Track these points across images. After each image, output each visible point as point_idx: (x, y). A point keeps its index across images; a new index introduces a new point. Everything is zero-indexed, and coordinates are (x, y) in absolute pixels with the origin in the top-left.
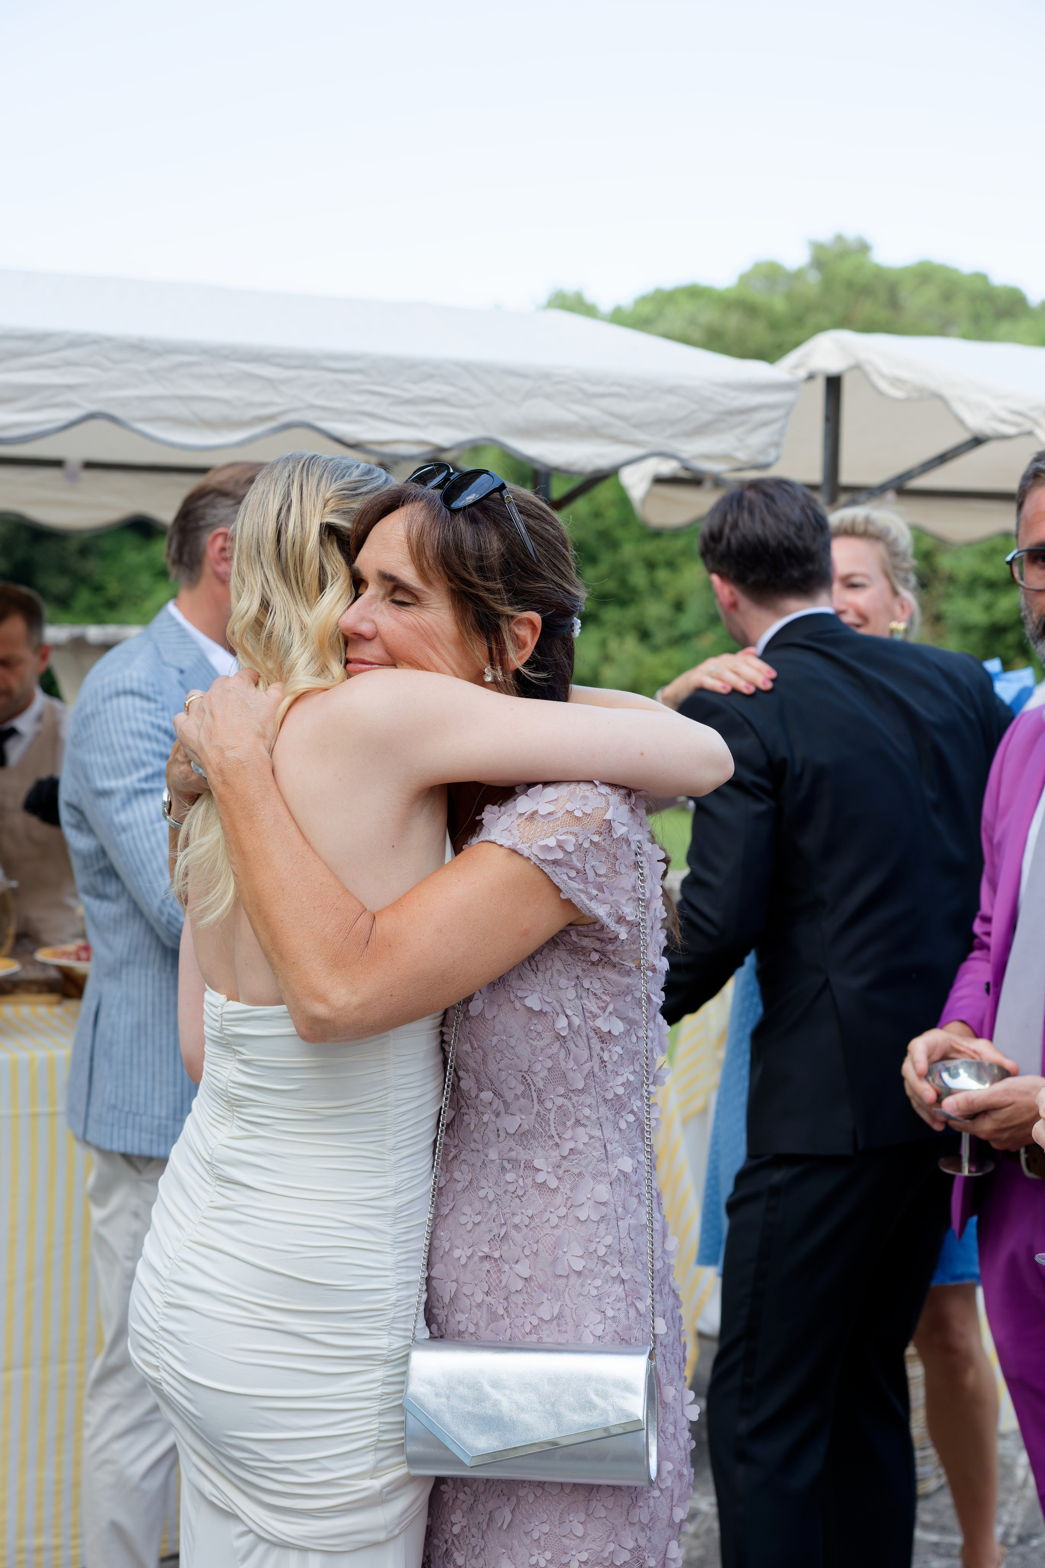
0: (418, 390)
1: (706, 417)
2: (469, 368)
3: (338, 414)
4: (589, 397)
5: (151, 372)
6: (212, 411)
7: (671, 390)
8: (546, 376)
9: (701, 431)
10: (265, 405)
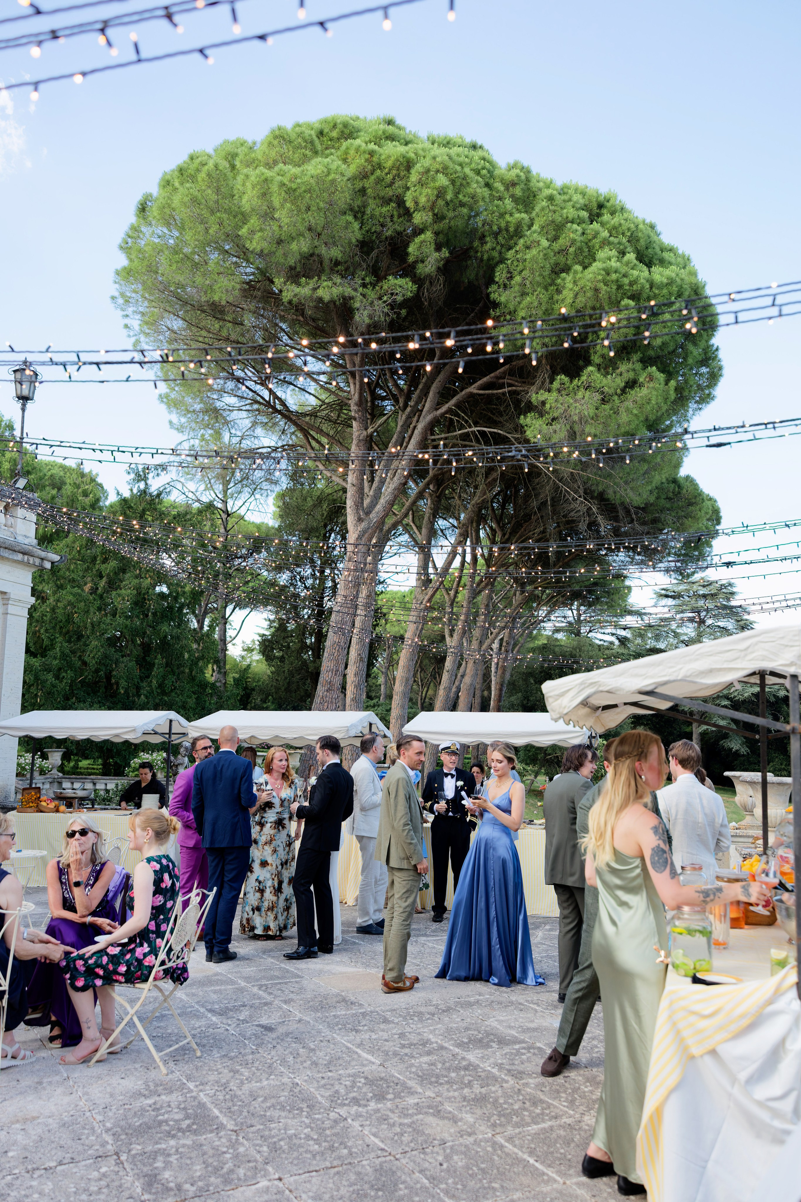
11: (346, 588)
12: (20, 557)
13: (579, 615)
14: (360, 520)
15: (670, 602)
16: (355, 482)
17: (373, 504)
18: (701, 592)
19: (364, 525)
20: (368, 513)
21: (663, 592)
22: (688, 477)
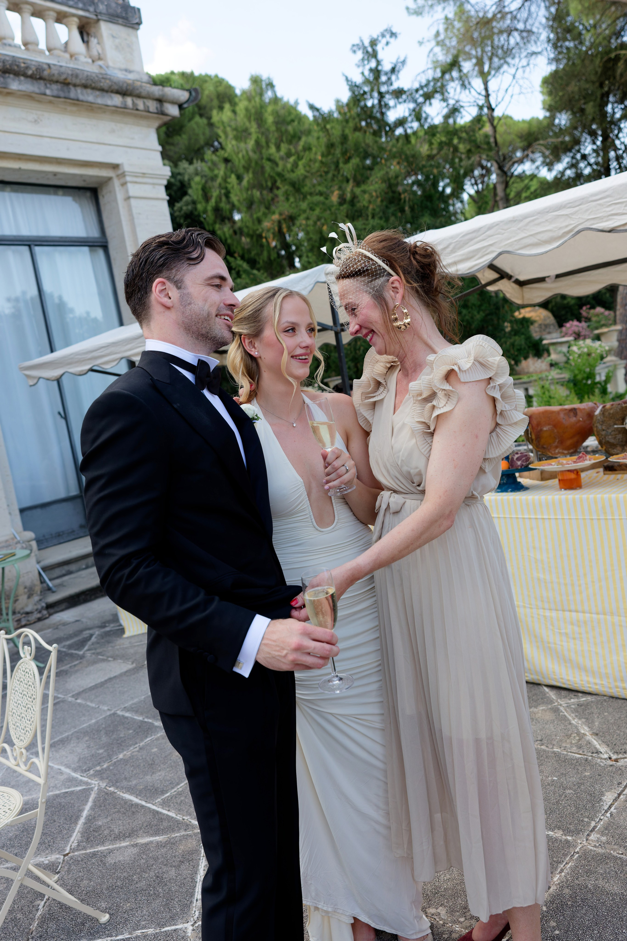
5: (519, 229)
6: (545, 237)
10: (567, 226)
12: (117, 100)
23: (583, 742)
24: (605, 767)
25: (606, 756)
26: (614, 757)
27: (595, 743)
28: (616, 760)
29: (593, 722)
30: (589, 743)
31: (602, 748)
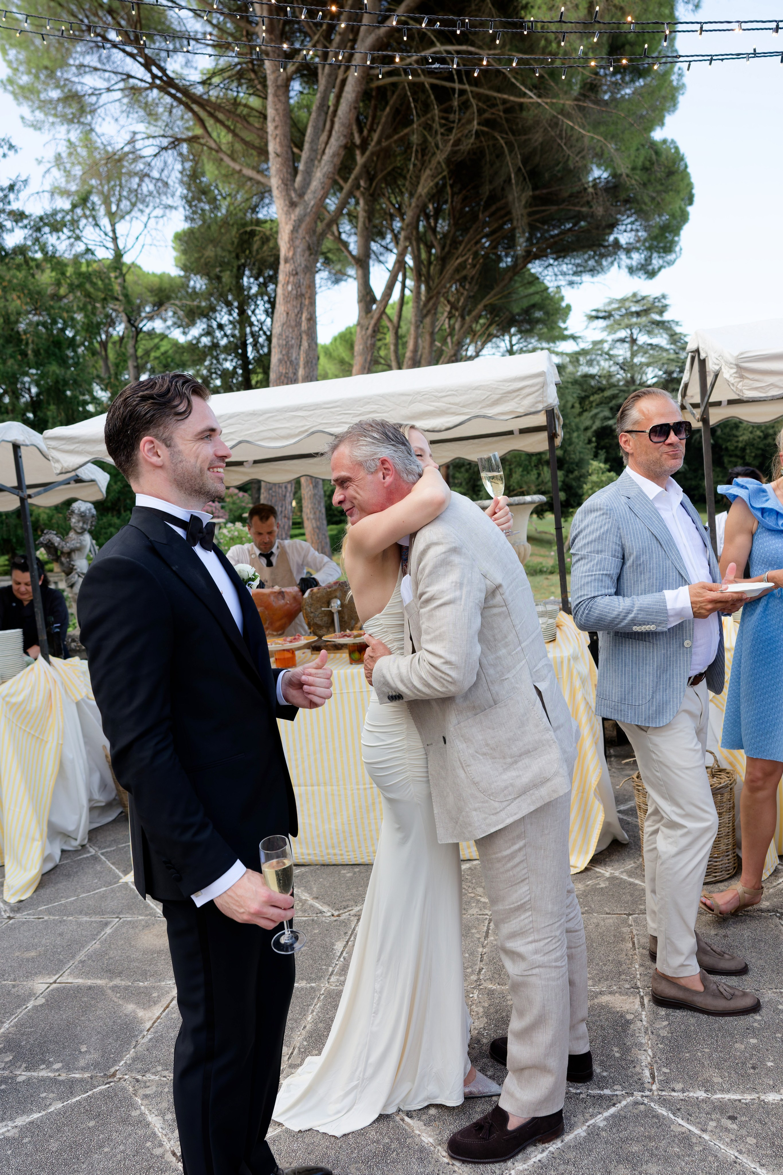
0: (363, 410)
1: (497, 397)
2: (383, 396)
3: (332, 425)
4: (439, 398)
5: (259, 422)
7: (477, 388)
8: (418, 393)
9: (496, 403)
10: (303, 426)
11: (287, 301)
13: (512, 346)
14: (293, 205)
15: (601, 323)
16: (279, 150)
17: (306, 184)
18: (633, 309)
19: (298, 211)
20: (301, 195)
21: (594, 313)
22: (665, 141)
23: (306, 907)
24: (330, 923)
25: (329, 914)
26: (336, 913)
27: (318, 905)
28: (339, 916)
29: (311, 888)
30: (312, 906)
31: (325, 908)
